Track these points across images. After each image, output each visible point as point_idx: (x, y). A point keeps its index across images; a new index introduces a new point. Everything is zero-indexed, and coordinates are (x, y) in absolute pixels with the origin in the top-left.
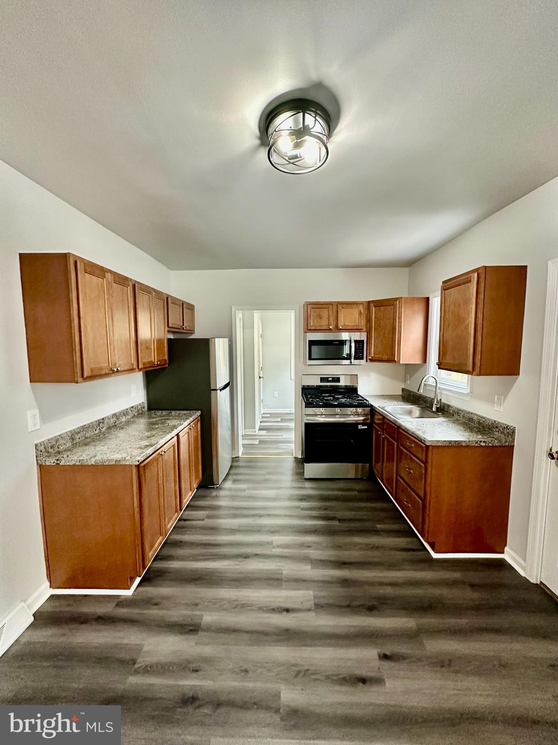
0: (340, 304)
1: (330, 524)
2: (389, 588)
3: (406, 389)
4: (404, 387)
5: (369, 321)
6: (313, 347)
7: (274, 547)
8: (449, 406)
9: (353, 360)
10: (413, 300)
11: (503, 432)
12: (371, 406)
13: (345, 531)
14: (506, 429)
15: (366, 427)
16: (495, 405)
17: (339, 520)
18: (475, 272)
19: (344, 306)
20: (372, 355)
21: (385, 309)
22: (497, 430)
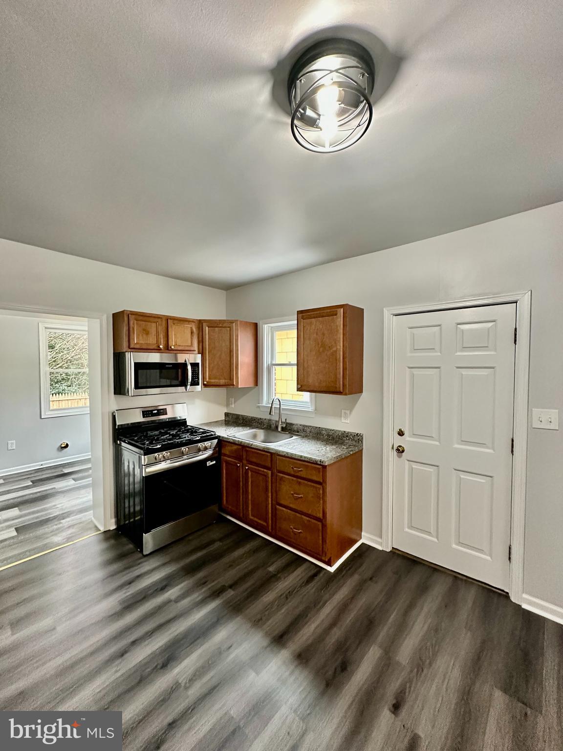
0: (170, 319)
1: (225, 599)
2: (335, 629)
3: (229, 413)
4: (226, 411)
5: (201, 341)
6: (140, 372)
7: (187, 688)
8: (291, 424)
9: (189, 387)
10: (246, 324)
11: (353, 439)
12: (218, 437)
13: (248, 597)
14: (356, 437)
15: (214, 462)
16: (342, 418)
17: (231, 587)
18: (342, 308)
19: (175, 322)
20: (207, 380)
21: (220, 330)
22: (348, 438)
